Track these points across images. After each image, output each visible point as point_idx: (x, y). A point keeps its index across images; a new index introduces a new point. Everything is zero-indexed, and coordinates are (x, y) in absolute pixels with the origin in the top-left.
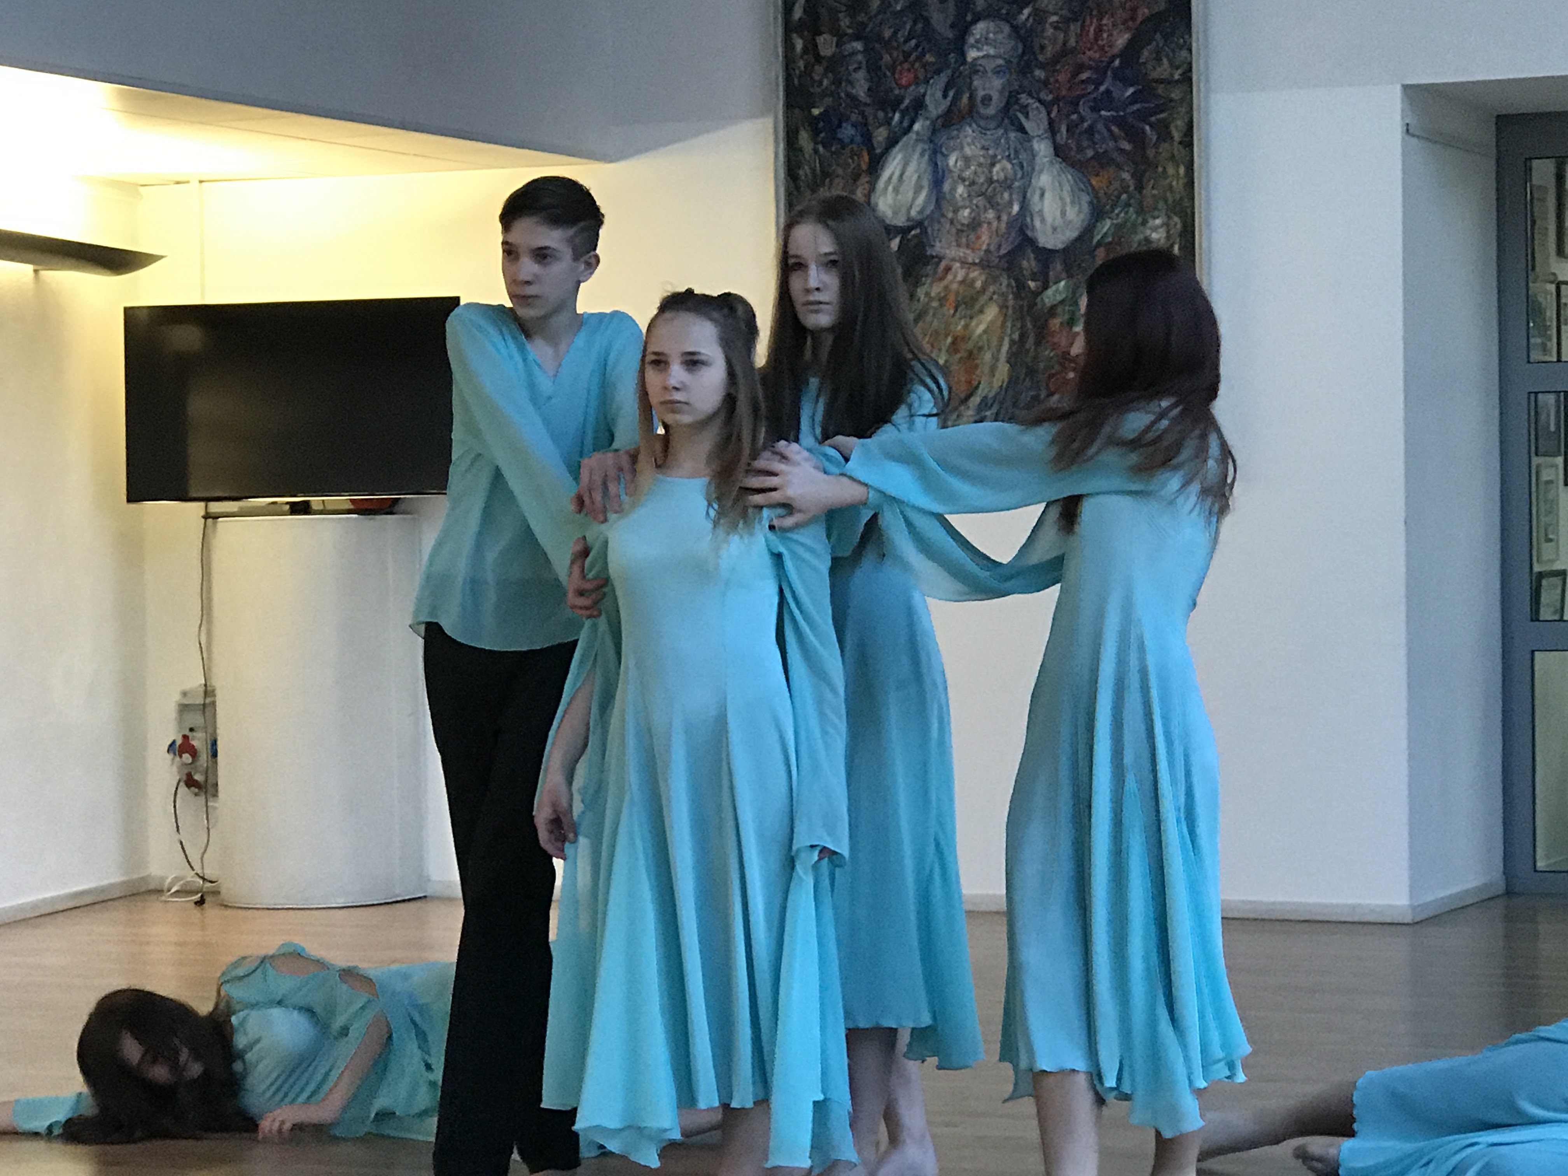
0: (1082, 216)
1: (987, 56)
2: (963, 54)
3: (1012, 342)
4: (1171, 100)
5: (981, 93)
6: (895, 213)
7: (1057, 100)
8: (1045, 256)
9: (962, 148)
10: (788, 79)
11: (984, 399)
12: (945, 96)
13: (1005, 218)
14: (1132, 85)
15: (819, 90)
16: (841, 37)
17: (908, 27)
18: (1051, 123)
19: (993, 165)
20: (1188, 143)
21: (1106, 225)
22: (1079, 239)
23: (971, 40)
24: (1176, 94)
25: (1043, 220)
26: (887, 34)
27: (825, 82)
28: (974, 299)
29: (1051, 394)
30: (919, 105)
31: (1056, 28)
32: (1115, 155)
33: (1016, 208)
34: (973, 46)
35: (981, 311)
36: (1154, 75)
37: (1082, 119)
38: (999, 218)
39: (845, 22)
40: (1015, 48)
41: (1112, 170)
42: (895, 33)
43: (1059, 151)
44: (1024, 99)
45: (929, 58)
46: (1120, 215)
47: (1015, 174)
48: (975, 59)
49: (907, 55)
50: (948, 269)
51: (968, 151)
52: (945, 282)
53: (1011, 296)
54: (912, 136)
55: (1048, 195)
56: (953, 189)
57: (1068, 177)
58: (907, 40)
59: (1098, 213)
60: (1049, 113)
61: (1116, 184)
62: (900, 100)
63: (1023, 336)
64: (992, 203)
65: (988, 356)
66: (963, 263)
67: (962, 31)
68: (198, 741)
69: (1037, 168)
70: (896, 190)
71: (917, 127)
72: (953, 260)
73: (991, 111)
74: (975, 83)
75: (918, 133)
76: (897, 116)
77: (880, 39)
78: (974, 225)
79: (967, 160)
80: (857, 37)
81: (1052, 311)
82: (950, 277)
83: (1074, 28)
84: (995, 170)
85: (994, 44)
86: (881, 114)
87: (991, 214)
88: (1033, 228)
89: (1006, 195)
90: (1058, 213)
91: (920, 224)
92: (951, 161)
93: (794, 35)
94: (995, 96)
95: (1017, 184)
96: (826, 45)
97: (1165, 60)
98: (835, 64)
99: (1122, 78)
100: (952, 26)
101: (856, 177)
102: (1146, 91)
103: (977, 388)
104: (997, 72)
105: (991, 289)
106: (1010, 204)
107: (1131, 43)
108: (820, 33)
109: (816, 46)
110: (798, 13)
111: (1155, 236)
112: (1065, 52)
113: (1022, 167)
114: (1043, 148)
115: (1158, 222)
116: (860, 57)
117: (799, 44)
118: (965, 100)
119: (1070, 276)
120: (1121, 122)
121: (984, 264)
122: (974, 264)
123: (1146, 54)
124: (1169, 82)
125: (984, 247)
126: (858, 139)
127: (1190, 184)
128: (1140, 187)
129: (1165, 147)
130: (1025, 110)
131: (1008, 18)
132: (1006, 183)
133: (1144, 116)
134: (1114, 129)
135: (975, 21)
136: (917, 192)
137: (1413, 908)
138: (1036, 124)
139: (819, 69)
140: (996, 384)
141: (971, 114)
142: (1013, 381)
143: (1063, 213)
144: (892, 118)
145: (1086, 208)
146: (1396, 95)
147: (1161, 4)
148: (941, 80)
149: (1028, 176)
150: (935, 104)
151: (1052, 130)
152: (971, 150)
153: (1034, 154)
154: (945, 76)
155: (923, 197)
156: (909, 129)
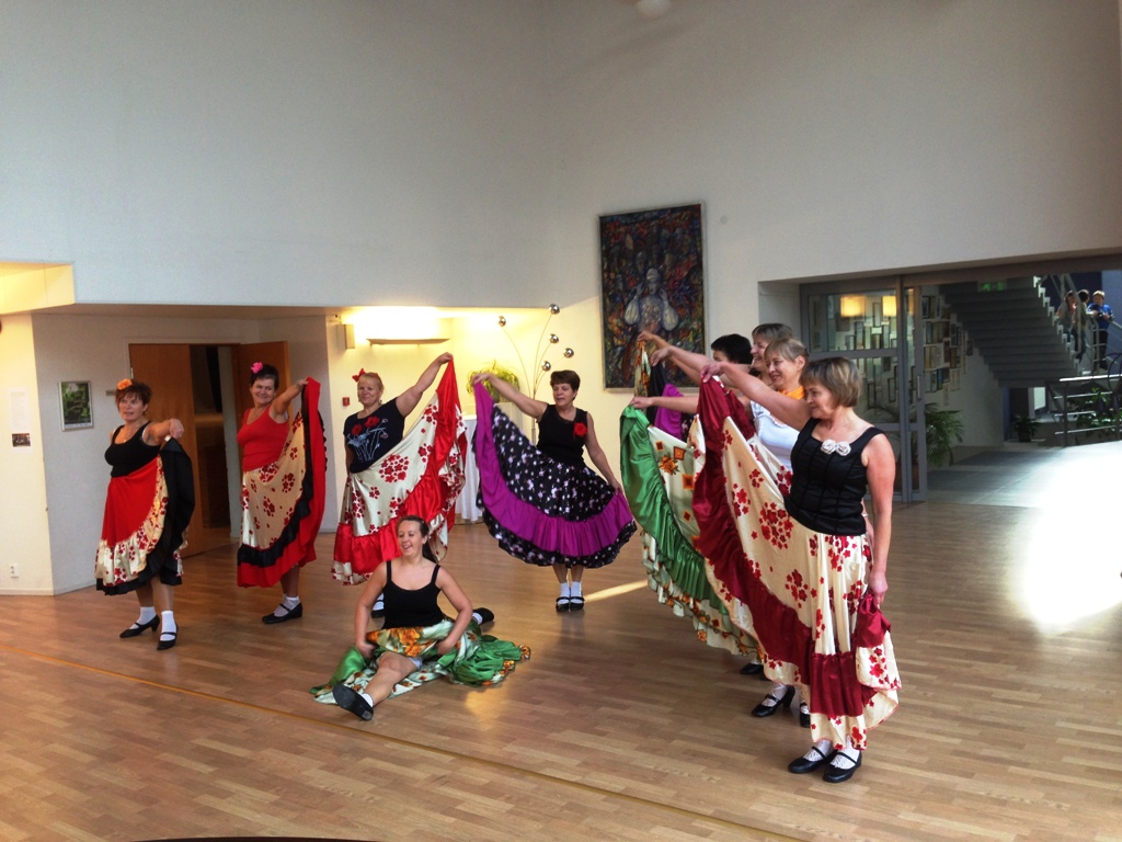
0: (676, 321)
1: (652, 278)
2: (646, 278)
4: (698, 290)
5: (650, 288)
6: (630, 321)
7: (669, 290)
8: (668, 332)
9: (646, 303)
10: (603, 284)
12: (642, 289)
13: (657, 322)
14: (688, 286)
15: (611, 288)
16: (616, 274)
17: (632, 271)
18: (668, 296)
19: (654, 307)
20: (702, 301)
22: (676, 327)
23: (648, 274)
24: (699, 288)
25: (667, 322)
26: (627, 273)
27: (612, 285)
30: (635, 292)
31: (669, 270)
32: (684, 305)
34: (648, 276)
36: (694, 283)
39: (617, 269)
40: (659, 276)
42: (629, 272)
43: (670, 304)
44: (661, 290)
45: (638, 279)
47: (660, 310)
48: (649, 279)
49: (632, 278)
54: (633, 301)
55: (668, 316)
56: (644, 314)
57: (672, 311)
58: (632, 274)
60: (667, 293)
64: (654, 317)
67: (646, 271)
69: (665, 309)
70: (630, 315)
71: (635, 298)
73: (653, 293)
74: (649, 286)
75: (635, 300)
77: (625, 273)
78: (649, 324)
79: (648, 306)
80: (620, 273)
83: (674, 270)
84: (654, 309)
87: (654, 321)
88: (665, 324)
89: (657, 316)
90: (670, 321)
91: (635, 324)
92: (644, 307)
93: (605, 274)
94: (654, 289)
95: (660, 313)
96: (612, 276)
97: (697, 279)
98: (615, 281)
99: (686, 284)
100: (643, 270)
101: (620, 311)
102: (692, 287)
104: (654, 283)
106: (658, 318)
107: (688, 274)
108: (611, 273)
109: (609, 275)
110: (605, 267)
111: (695, 327)
112: (671, 277)
113: (661, 308)
114: (666, 303)
115: (695, 324)
116: (620, 279)
117: (606, 276)
119: (673, 337)
120: (686, 296)
123: (692, 277)
124: (697, 285)
126: (621, 301)
127: (703, 312)
128: (691, 313)
129: (697, 303)
130: (661, 293)
131: (657, 268)
132: (658, 313)
133: (691, 294)
134: (684, 297)
135: (648, 269)
136: (635, 315)
138: (664, 296)
139: (611, 282)
141: (648, 294)
143: (672, 320)
145: (677, 319)
146: (756, 285)
147: (696, 263)
148: (640, 286)
149: (662, 311)
150: (639, 291)
151: (669, 298)
152: (648, 304)
153: (664, 305)
154: (641, 284)
155: (637, 316)
156: (633, 298)
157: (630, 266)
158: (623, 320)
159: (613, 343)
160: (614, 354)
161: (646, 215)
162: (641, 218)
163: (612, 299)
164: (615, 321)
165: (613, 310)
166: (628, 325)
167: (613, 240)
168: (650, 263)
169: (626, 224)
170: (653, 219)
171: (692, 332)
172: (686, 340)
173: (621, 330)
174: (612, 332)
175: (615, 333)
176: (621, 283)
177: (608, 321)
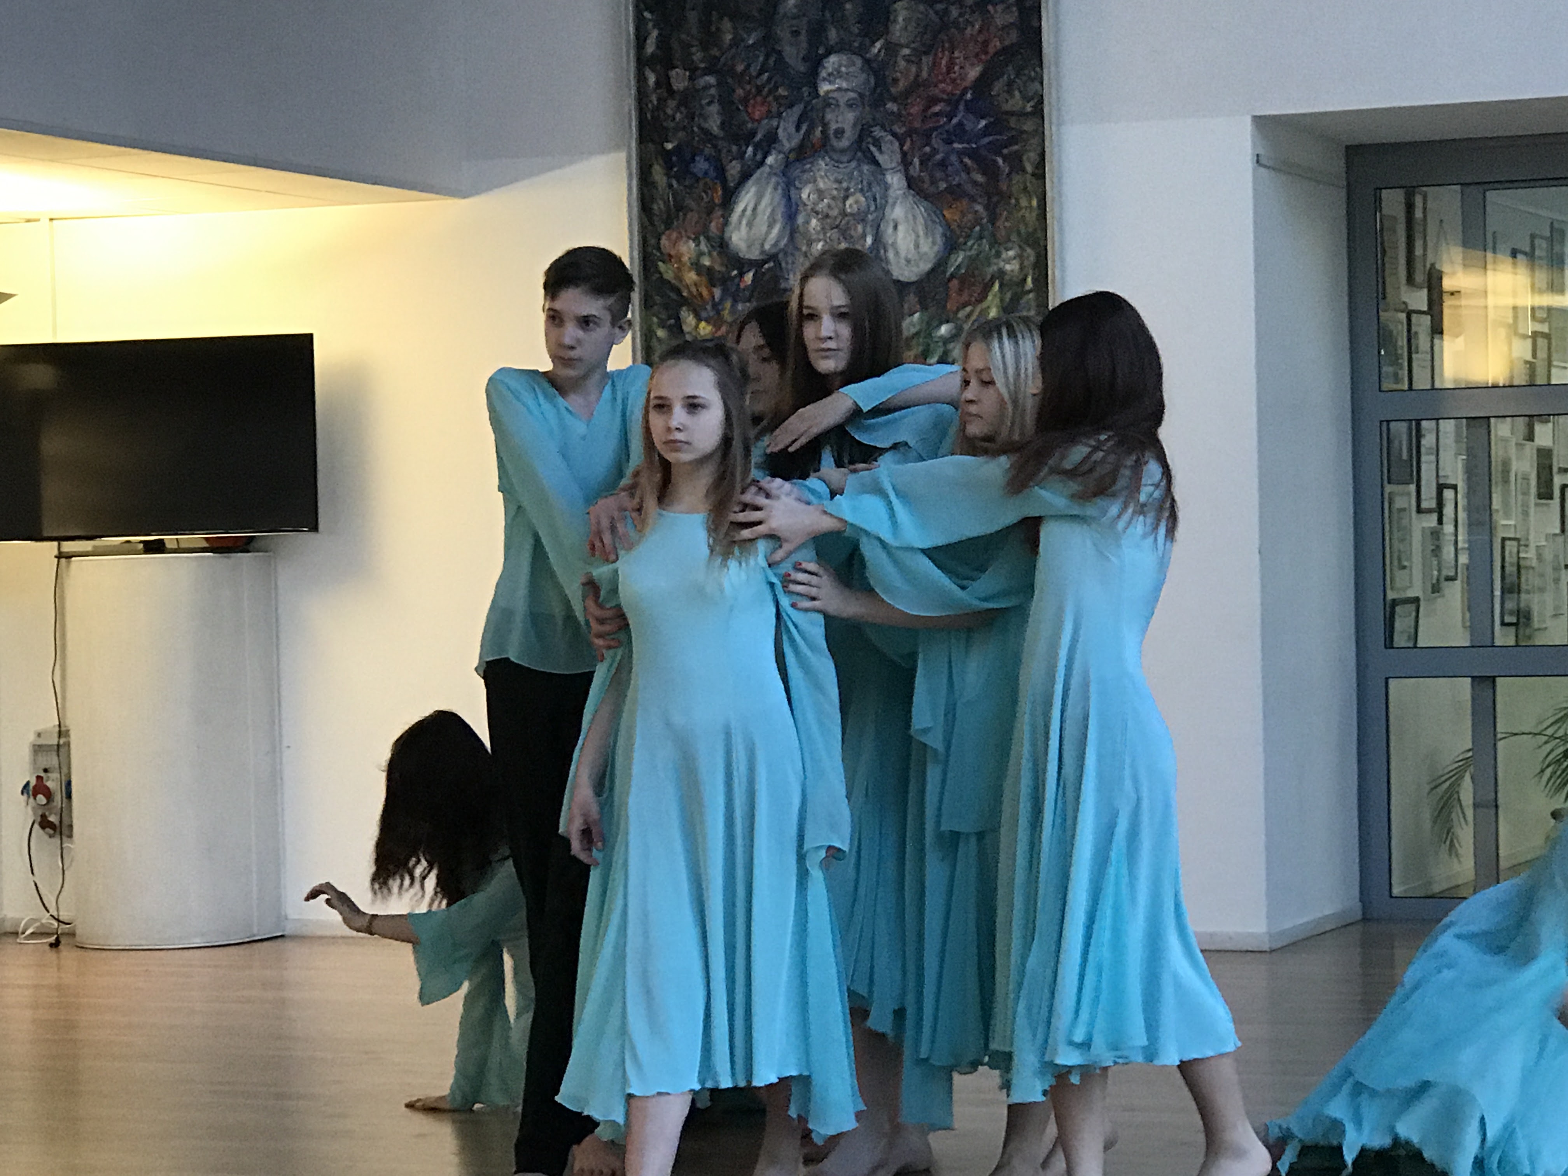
0: (936, 248)
1: (839, 89)
2: (816, 88)
4: (1023, 132)
5: (833, 126)
6: (749, 247)
7: (910, 133)
8: (900, 288)
9: (815, 181)
10: (641, 113)
12: (798, 128)
14: (982, 118)
15: (672, 125)
16: (694, 72)
17: (761, 61)
18: (904, 155)
19: (846, 198)
20: (1040, 174)
21: (960, 257)
22: (933, 270)
23: (823, 74)
24: (1028, 126)
25: (897, 253)
26: (740, 68)
27: (678, 116)
30: (771, 140)
31: (908, 61)
32: (969, 188)
33: (869, 240)
34: (824, 79)
36: (1007, 107)
37: (935, 151)
39: (698, 56)
40: (868, 81)
41: (965, 202)
42: (748, 66)
43: (911, 183)
44: (878, 132)
45: (782, 91)
46: (972, 248)
47: (869, 205)
48: (828, 92)
49: (759, 90)
51: (821, 185)
54: (765, 169)
55: (900, 228)
56: (807, 222)
57: (921, 211)
58: (760, 74)
59: (951, 246)
60: (902, 146)
61: (970, 216)
62: (753, 134)
67: (815, 63)
68: (53, 783)
69: (890, 201)
70: (750, 225)
71: (770, 160)
73: (845, 143)
74: (829, 116)
75: (771, 167)
76: (750, 149)
77: (732, 71)
79: (821, 194)
80: (710, 71)
83: (927, 60)
84: (848, 203)
85: (847, 77)
86: (734, 148)
88: (887, 262)
89: (860, 228)
90: (912, 246)
91: (773, 257)
92: (804, 196)
93: (648, 71)
94: (848, 129)
95: (870, 217)
96: (679, 79)
97: (1017, 93)
98: (687, 99)
99: (974, 111)
100: (805, 59)
101: (710, 212)
102: (999, 122)
104: (850, 105)
106: (864, 236)
107: (982, 75)
108: (674, 67)
109: (669, 78)
110: (650, 47)
111: (1008, 267)
112: (917, 85)
113: (875, 200)
114: (896, 181)
115: (1011, 253)
116: (713, 91)
117: (652, 79)
118: (818, 132)
119: (924, 308)
120: (973, 154)
123: (998, 87)
124: (1023, 114)
126: (712, 173)
127: (1043, 213)
128: (993, 220)
129: (1016, 178)
130: (877, 143)
131: (860, 52)
132: (861, 217)
133: (998, 147)
134: (966, 160)
135: (828, 53)
136: (770, 226)
137: (1271, 935)
138: (889, 157)
139: (672, 104)
141: (824, 147)
143: (917, 246)
144: (745, 152)
145: (939, 240)
146: (1247, 126)
147: (1013, 37)
148: (793, 114)
149: (881, 209)
150: (789, 135)
151: (906, 163)
152: (824, 183)
153: (887, 187)
154: (797, 110)
155: (776, 231)
156: (762, 163)
157: (751, 42)
158: (722, 245)
163: (678, 163)
164: (687, 249)
165: (680, 207)
166: (741, 264)
168: (833, 34)
171: (997, 286)
172: (974, 317)
173: (712, 284)
174: (678, 291)
175: (685, 294)
176: (714, 108)
177: (659, 249)
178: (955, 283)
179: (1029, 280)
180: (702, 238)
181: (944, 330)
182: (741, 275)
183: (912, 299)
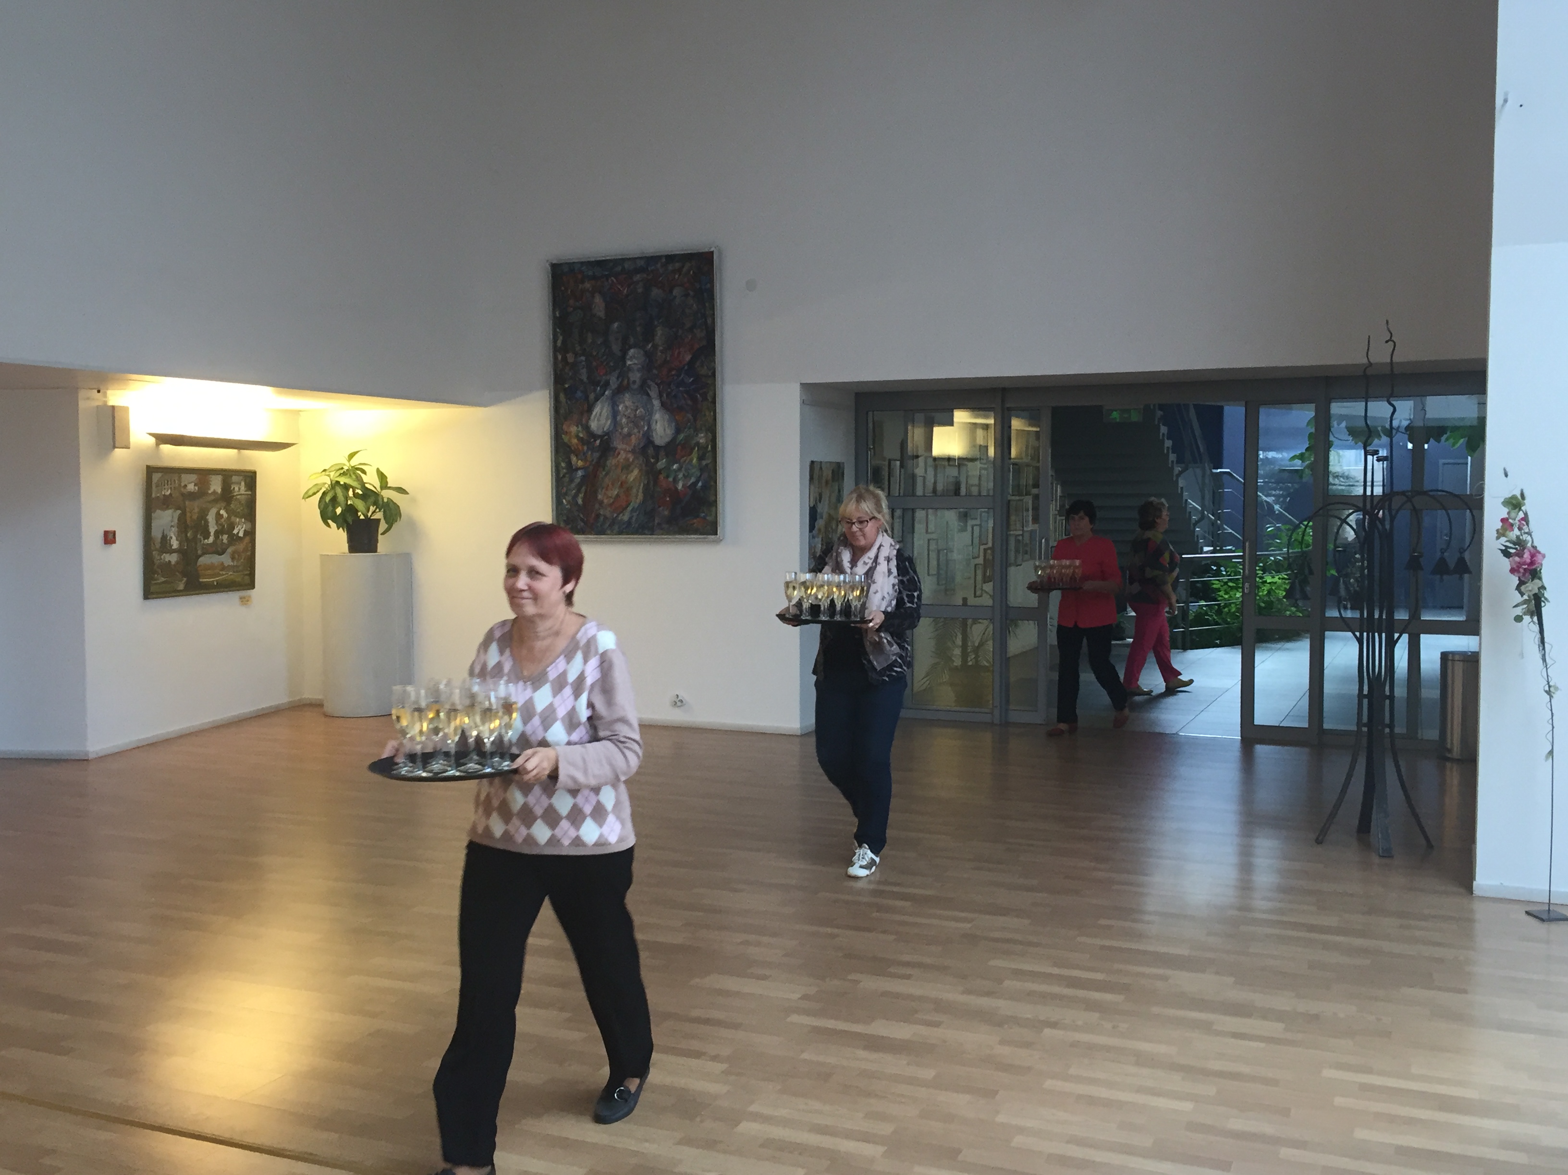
0: (672, 432)
1: (635, 364)
2: (625, 363)
3: (644, 485)
4: (707, 384)
6: (598, 429)
7: (662, 383)
8: (657, 448)
9: (624, 403)
10: (555, 371)
11: (634, 508)
12: (618, 378)
13: (641, 432)
14: (692, 377)
15: (567, 376)
16: (576, 355)
17: (603, 351)
18: (660, 392)
19: (636, 410)
20: (714, 402)
21: (681, 436)
22: (671, 441)
23: (628, 357)
24: (709, 381)
25: (657, 434)
26: (595, 354)
27: (570, 374)
28: (629, 466)
29: (659, 507)
30: (607, 384)
31: (662, 352)
32: (685, 406)
33: (646, 428)
34: (629, 359)
35: (632, 471)
36: (701, 373)
37: (672, 391)
38: (639, 432)
39: (578, 348)
40: (645, 361)
41: (684, 413)
42: (598, 353)
43: (663, 405)
44: (650, 382)
45: (612, 364)
46: (687, 432)
47: (646, 413)
48: (630, 365)
49: (602, 363)
50: (619, 453)
52: (618, 459)
53: (644, 465)
54: (603, 398)
55: (658, 424)
56: (621, 420)
57: (667, 417)
58: (602, 356)
59: (678, 431)
60: (659, 388)
61: (686, 419)
63: (648, 483)
64: (636, 425)
65: (634, 491)
66: (625, 450)
67: (624, 353)
69: (654, 412)
70: (599, 420)
71: (607, 393)
72: (622, 449)
73: (636, 386)
74: (630, 375)
75: (607, 396)
76: (599, 388)
77: (592, 355)
78: (629, 435)
79: (626, 407)
80: (583, 354)
81: (660, 472)
82: (619, 457)
83: (669, 352)
84: (637, 412)
85: (637, 358)
86: (593, 387)
87: (636, 431)
88: (653, 437)
89: (642, 423)
90: (663, 431)
91: (607, 434)
92: (620, 408)
93: (558, 354)
94: (638, 381)
95: (646, 418)
96: (571, 357)
97: (706, 367)
98: (574, 366)
99: (688, 374)
100: (620, 350)
101: (583, 414)
102: (698, 379)
103: (630, 504)
104: (638, 370)
105: (636, 462)
106: (644, 426)
107: (691, 359)
108: (568, 353)
109: (566, 358)
110: (559, 343)
111: (701, 441)
112: (665, 362)
113: (648, 411)
114: (656, 403)
115: (702, 435)
116: (584, 363)
117: (560, 357)
118: (625, 382)
119: (667, 457)
120: (688, 393)
121: (633, 451)
122: (629, 451)
123: (698, 364)
124: (706, 376)
125: (633, 444)
126: (583, 398)
127: (715, 419)
128: (695, 420)
129: (705, 403)
130: (649, 387)
131: (643, 348)
132: (642, 418)
133: (697, 390)
134: (685, 395)
135: (629, 349)
136: (607, 421)
137: (801, 728)
138: (653, 393)
139: (567, 367)
140: (638, 501)
141: (628, 388)
142: (644, 501)
144: (597, 389)
145: (673, 429)
146: (798, 387)
147: (704, 343)
148: (616, 374)
149: (650, 415)
150: (614, 382)
151: (660, 395)
152: (628, 403)
153: (653, 405)
154: (617, 372)
155: (609, 422)
156: (604, 393)
157: (599, 343)
158: (587, 428)
159: (569, 464)
160: (571, 481)
161: (626, 266)
162: (619, 268)
163: (570, 393)
164: (574, 429)
165: (570, 413)
166: (594, 436)
167: (571, 302)
168: (632, 340)
169: (594, 278)
170: (638, 271)
171: (696, 449)
172: (687, 462)
173: (583, 444)
174: (569, 447)
175: (573, 449)
176: (585, 370)
177: (562, 430)
178: (679, 447)
179: (710, 446)
180: (580, 426)
181: (675, 467)
182: (595, 441)
183: (662, 453)
